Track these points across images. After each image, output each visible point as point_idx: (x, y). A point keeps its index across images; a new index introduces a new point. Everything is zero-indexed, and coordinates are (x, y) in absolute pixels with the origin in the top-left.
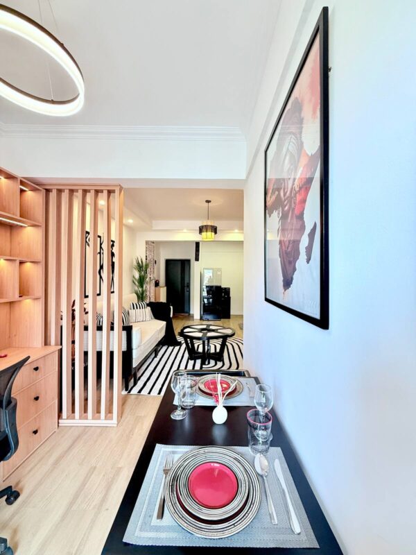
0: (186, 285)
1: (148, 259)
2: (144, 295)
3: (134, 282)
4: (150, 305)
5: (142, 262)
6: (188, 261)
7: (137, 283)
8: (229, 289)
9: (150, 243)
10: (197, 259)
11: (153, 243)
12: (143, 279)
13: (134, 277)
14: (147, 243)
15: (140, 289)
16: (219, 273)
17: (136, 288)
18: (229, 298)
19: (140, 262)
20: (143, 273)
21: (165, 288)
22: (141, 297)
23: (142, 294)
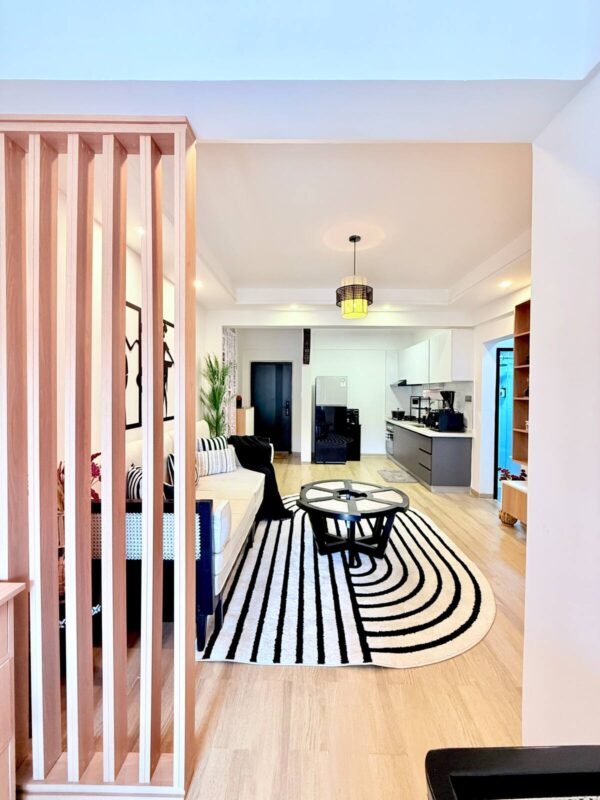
0: (284, 404)
1: (226, 358)
2: (221, 422)
3: (202, 400)
4: (232, 440)
5: (216, 362)
6: (289, 365)
7: (207, 401)
8: (357, 412)
9: (228, 331)
10: (306, 361)
11: (234, 331)
12: (220, 394)
13: (202, 391)
14: (224, 329)
15: (214, 413)
16: (343, 385)
17: (206, 410)
18: (358, 427)
19: (213, 363)
20: (218, 383)
21: (253, 409)
22: (216, 427)
23: (217, 421)
